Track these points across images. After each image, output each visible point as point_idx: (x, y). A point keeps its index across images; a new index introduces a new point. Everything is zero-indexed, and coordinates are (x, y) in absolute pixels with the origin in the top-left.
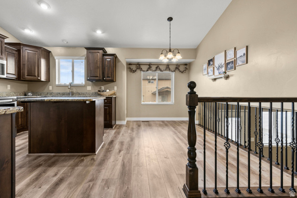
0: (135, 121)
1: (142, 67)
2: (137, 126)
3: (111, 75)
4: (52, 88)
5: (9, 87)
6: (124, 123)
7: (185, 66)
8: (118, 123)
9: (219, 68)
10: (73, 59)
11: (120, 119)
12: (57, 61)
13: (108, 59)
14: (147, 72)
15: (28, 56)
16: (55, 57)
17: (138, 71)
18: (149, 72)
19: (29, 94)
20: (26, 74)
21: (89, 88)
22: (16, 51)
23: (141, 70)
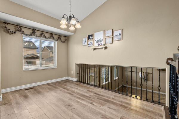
1: (24, 29)
2: (23, 97)
7: (65, 38)
9: (98, 42)
17: (18, 34)
18: (33, 37)
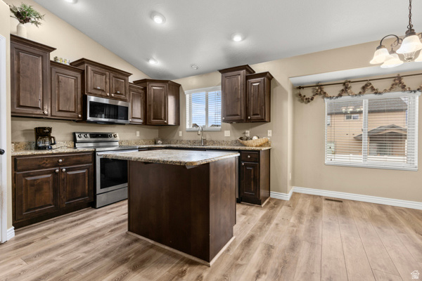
0: (310, 196)
1: (326, 89)
2: (312, 208)
3: (261, 110)
4: (182, 134)
5: (138, 133)
6: (287, 197)
8: (273, 195)
10: (207, 91)
11: (278, 190)
12: (187, 96)
13: (255, 83)
14: (339, 99)
15: (154, 93)
16: (185, 92)
17: (318, 99)
18: (345, 98)
19: (159, 142)
20: (152, 118)
21: (227, 133)
22: (142, 89)
23: (325, 95)
